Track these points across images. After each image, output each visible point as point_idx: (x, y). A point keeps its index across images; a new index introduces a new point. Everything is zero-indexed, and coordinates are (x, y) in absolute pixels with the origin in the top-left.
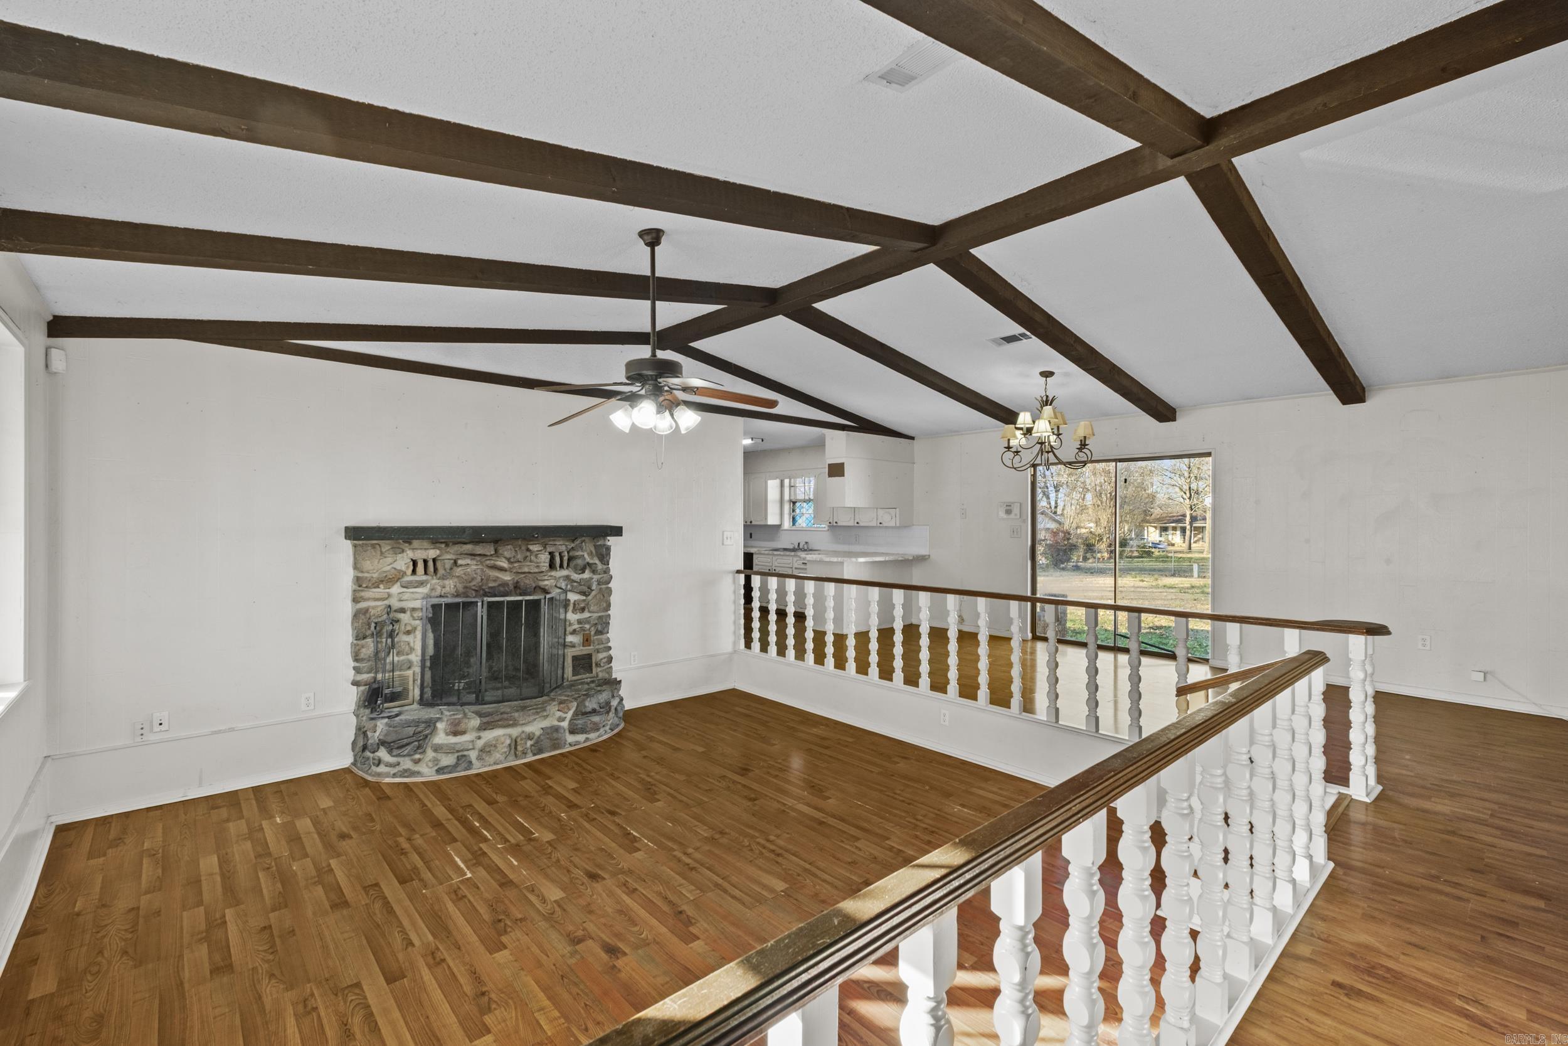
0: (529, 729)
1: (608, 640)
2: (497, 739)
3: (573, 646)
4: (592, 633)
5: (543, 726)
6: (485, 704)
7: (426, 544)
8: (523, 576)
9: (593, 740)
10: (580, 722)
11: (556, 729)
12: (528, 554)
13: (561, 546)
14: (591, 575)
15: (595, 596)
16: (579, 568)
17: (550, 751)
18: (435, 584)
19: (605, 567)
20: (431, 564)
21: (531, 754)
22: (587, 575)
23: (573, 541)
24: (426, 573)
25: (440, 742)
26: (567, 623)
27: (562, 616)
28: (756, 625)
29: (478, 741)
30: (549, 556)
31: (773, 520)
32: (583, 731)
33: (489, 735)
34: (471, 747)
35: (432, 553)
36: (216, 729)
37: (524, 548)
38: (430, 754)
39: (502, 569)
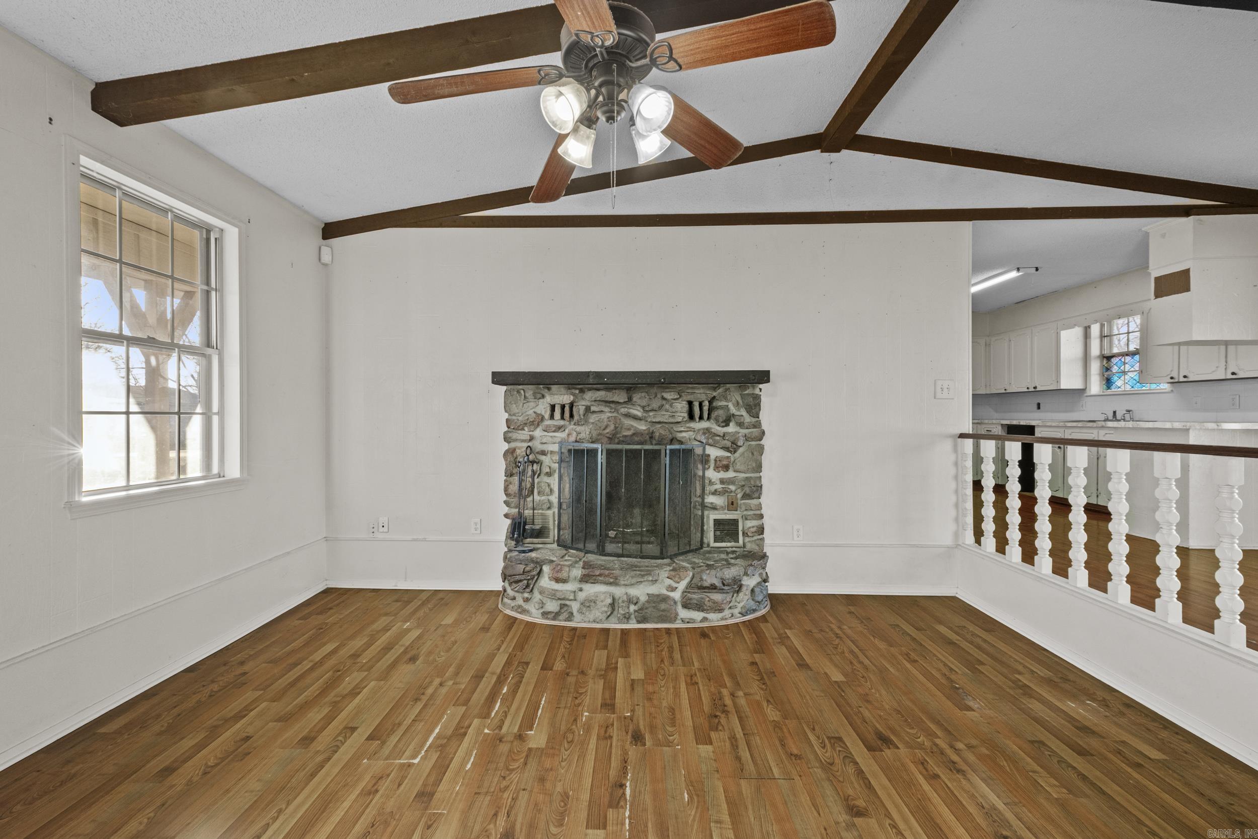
0: (634, 592)
1: (760, 507)
2: (596, 595)
3: (714, 508)
4: (739, 496)
5: (649, 593)
6: (605, 555)
7: (562, 389)
8: (660, 426)
9: (713, 621)
10: (696, 597)
11: (664, 599)
12: (664, 402)
13: (701, 394)
14: (738, 429)
15: (743, 454)
16: (721, 420)
17: (656, 623)
18: (572, 429)
19: (754, 420)
20: (567, 409)
21: (635, 621)
22: (732, 428)
23: (715, 389)
24: (562, 418)
25: (545, 586)
26: (707, 481)
27: (700, 473)
28: (989, 512)
29: (580, 593)
30: (687, 406)
31: (1070, 380)
32: (700, 607)
33: (591, 590)
34: (571, 597)
35: (567, 399)
36: (415, 537)
37: (659, 396)
38: (537, 596)
39: (635, 418)
